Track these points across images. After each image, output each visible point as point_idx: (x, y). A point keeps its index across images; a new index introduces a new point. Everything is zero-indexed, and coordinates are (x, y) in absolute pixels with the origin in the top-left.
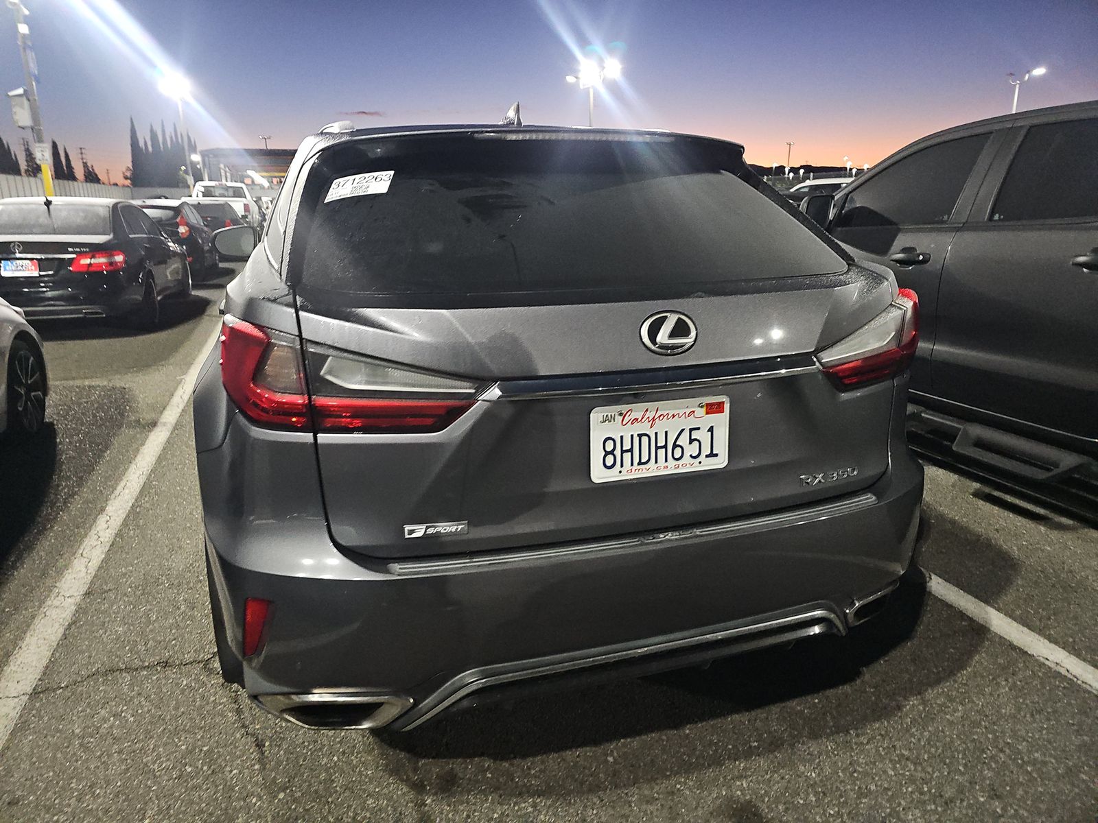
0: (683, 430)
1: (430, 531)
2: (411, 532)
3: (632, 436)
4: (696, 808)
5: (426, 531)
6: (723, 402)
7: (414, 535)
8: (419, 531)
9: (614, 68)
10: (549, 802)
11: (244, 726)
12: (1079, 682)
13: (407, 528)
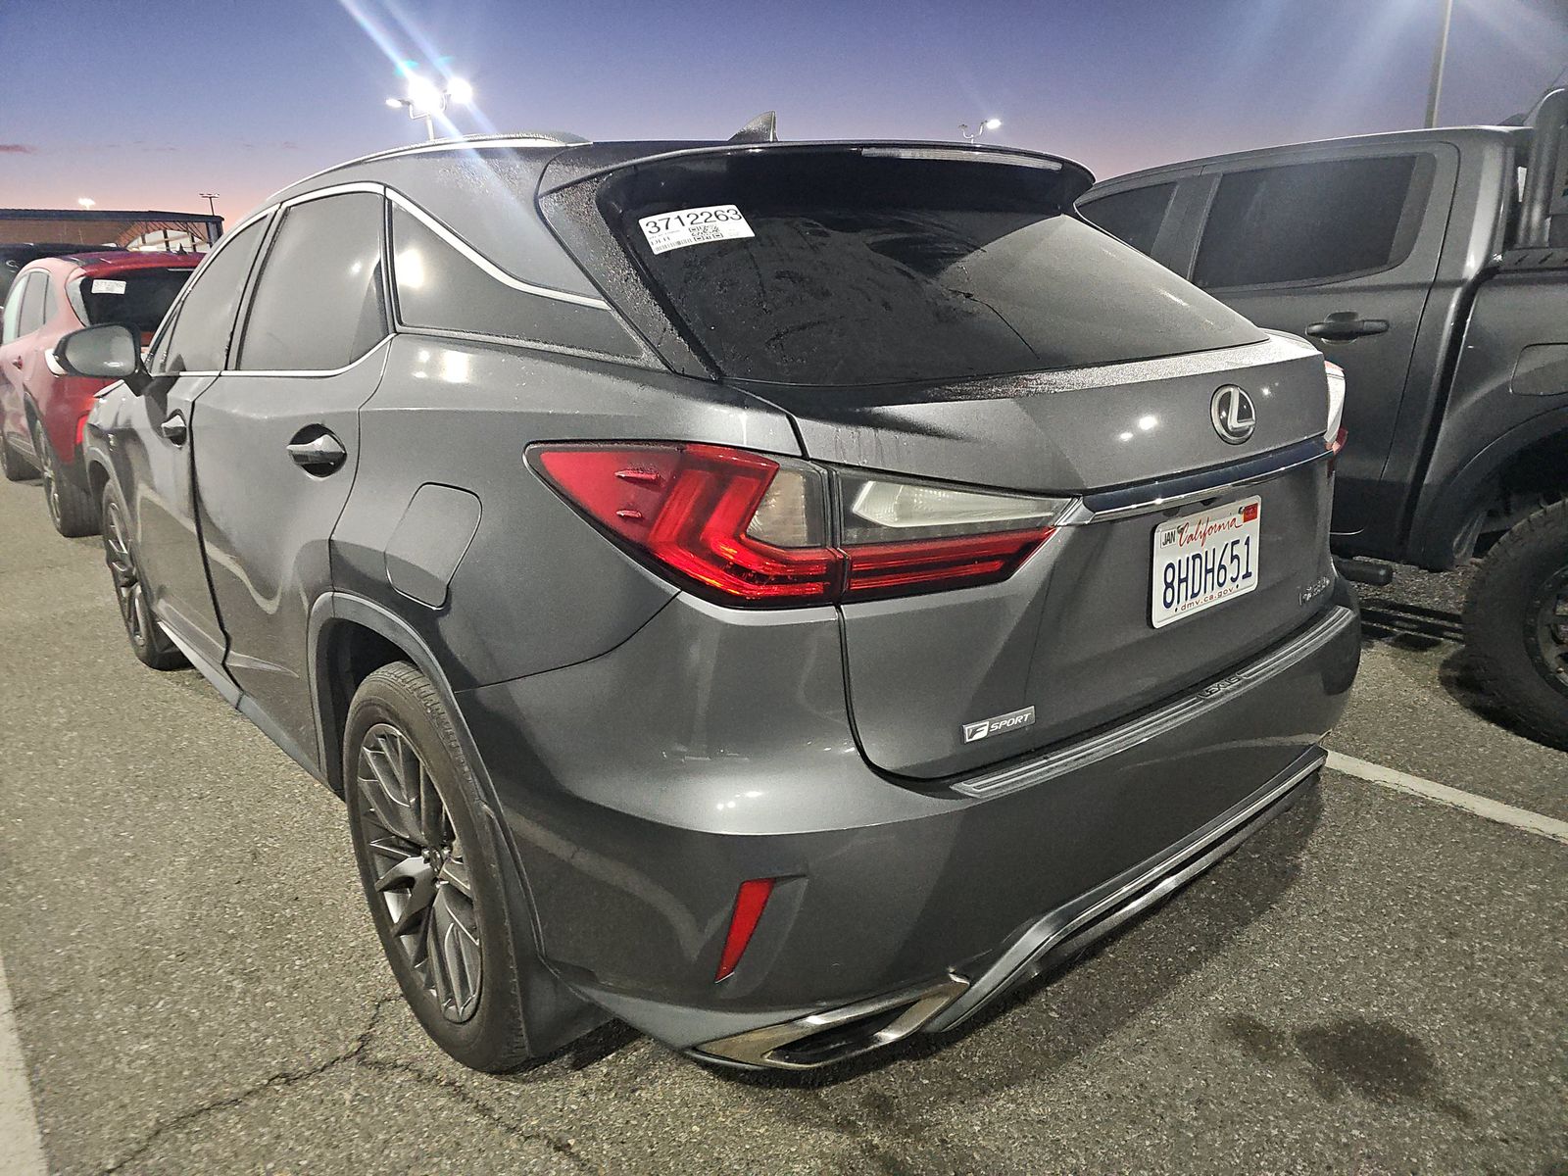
0: (1227, 545)
1: (995, 727)
2: (975, 732)
3: (1188, 559)
4: (1192, 1040)
5: (990, 728)
6: (1257, 504)
7: (977, 737)
8: (982, 731)
9: (462, 91)
10: (1027, 1090)
11: (511, 1130)
12: (1430, 799)
13: (968, 728)
